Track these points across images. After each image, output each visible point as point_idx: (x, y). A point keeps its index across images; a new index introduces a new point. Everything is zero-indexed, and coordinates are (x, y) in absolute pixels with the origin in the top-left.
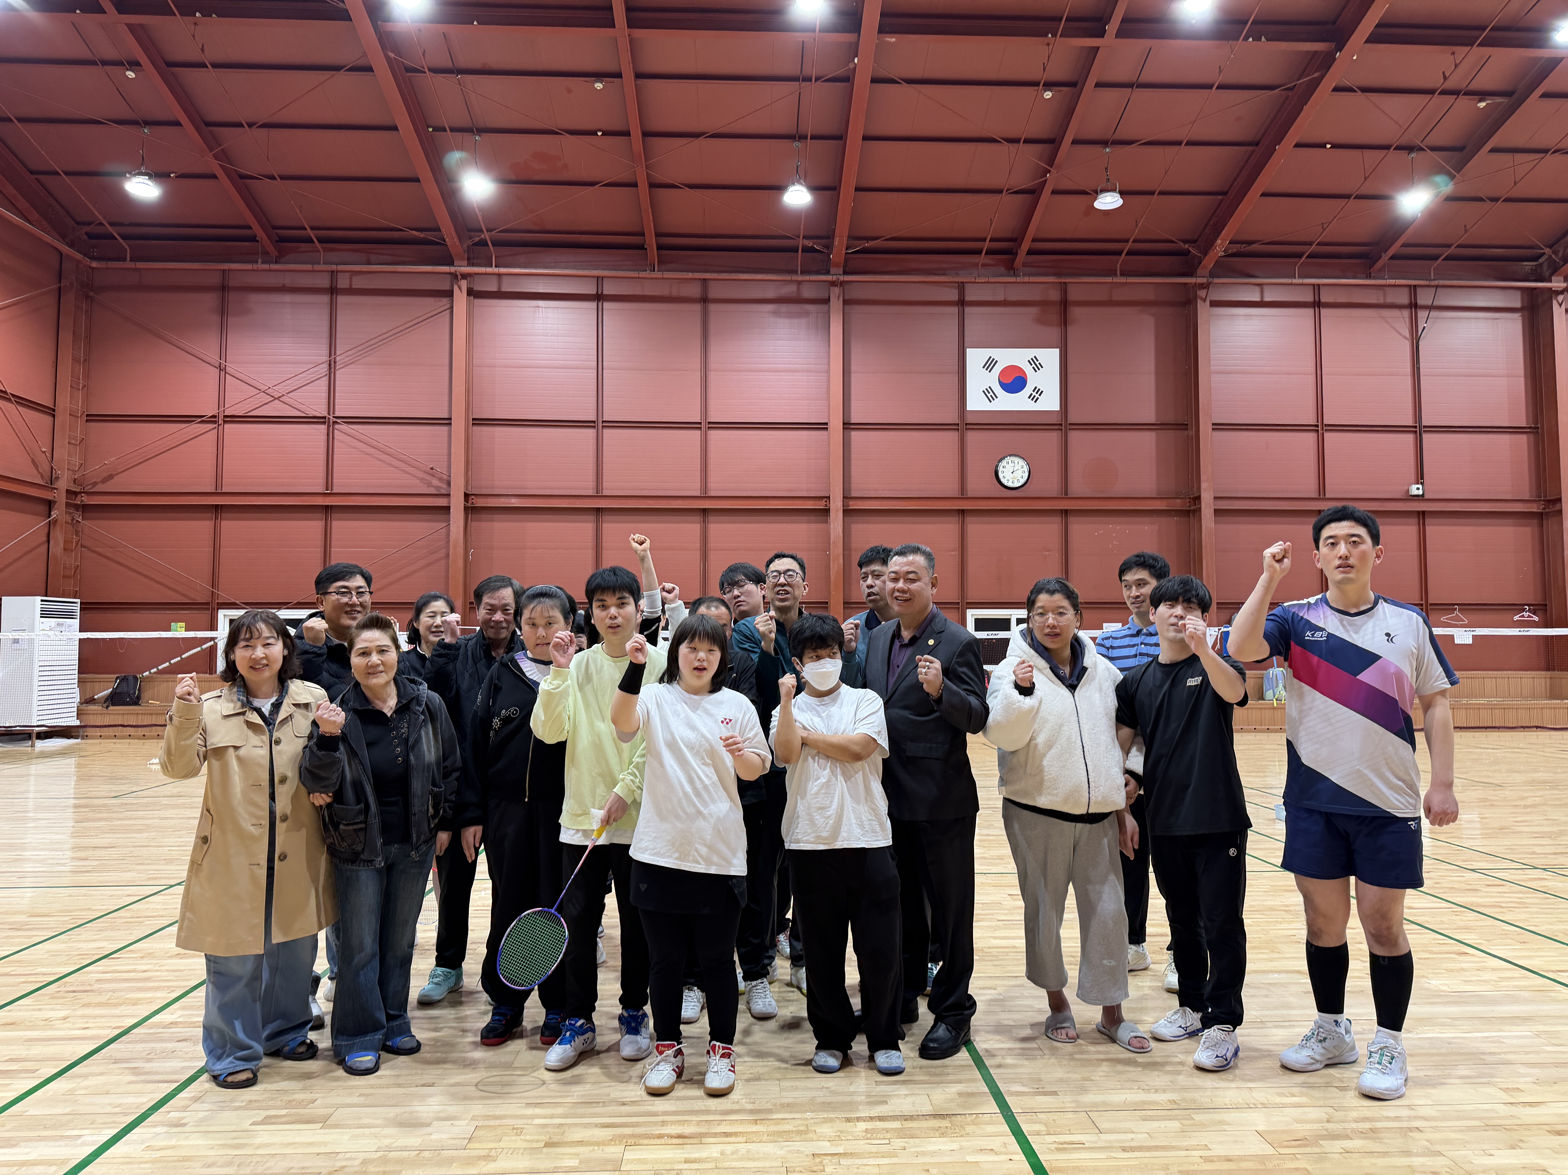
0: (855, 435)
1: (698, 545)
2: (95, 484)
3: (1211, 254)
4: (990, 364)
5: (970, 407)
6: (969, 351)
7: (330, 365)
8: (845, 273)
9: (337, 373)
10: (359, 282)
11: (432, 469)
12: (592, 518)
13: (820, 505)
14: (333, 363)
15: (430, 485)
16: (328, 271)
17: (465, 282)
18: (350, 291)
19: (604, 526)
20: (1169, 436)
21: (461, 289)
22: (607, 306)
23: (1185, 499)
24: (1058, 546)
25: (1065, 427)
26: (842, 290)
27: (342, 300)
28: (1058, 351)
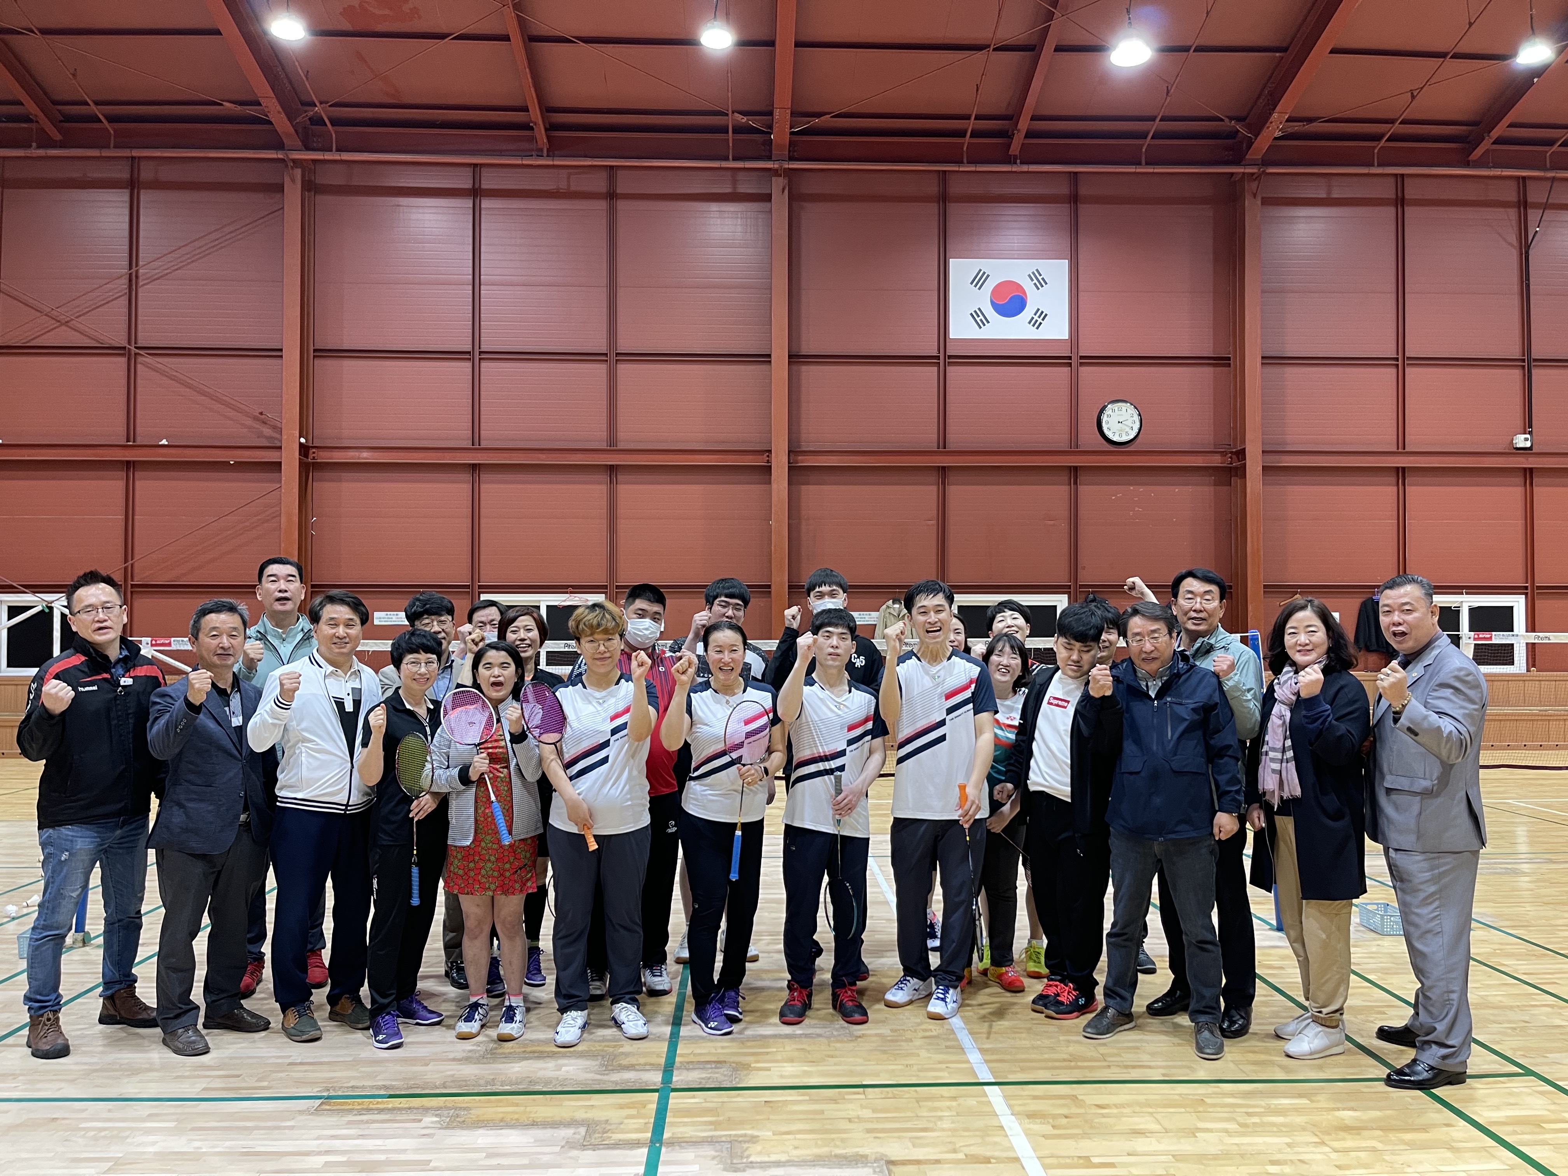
0: (809, 372)
1: (604, 512)
3: (1265, 133)
4: (979, 280)
5: (953, 334)
6: (952, 262)
7: (130, 280)
8: (791, 159)
9: (140, 290)
10: (167, 173)
11: (261, 413)
12: (467, 477)
13: (760, 461)
14: (134, 278)
15: (260, 435)
16: (127, 158)
17: (298, 172)
18: (157, 185)
19: (483, 486)
20: (1207, 373)
21: (293, 180)
22: (486, 203)
23: (1223, 454)
24: (1065, 513)
25: (1074, 362)
26: (786, 181)
27: (145, 196)
28: (1066, 263)
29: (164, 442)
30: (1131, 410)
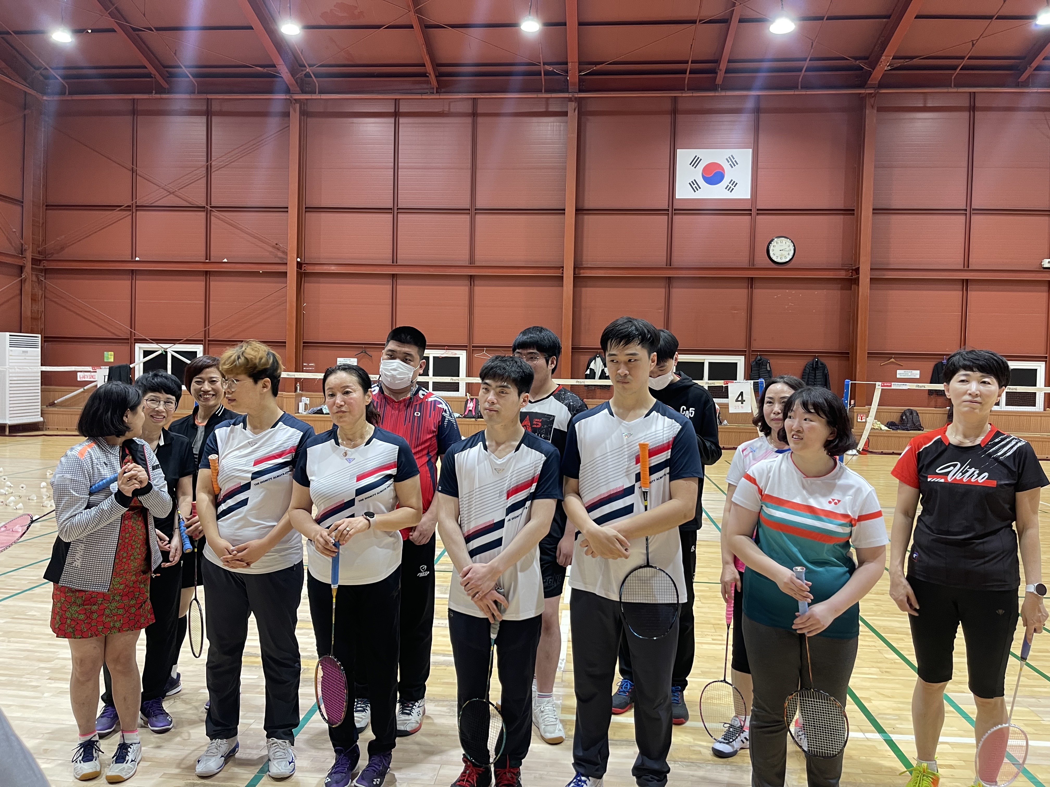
0: (589, 220)
1: (467, 303)
2: (52, 254)
3: (878, 68)
4: (695, 162)
5: (678, 196)
6: (678, 151)
7: (207, 169)
8: (580, 91)
9: (213, 174)
10: (226, 107)
11: (277, 244)
12: (389, 281)
13: (557, 273)
14: (209, 167)
15: (276, 256)
16: (205, 99)
17: (298, 106)
18: (221, 114)
19: (398, 287)
20: (838, 219)
21: (295, 111)
22: (402, 120)
23: (847, 270)
24: (745, 306)
25: (754, 212)
26: (576, 104)
27: (215, 120)
28: (750, 150)
29: (225, 260)
30: (789, 242)
